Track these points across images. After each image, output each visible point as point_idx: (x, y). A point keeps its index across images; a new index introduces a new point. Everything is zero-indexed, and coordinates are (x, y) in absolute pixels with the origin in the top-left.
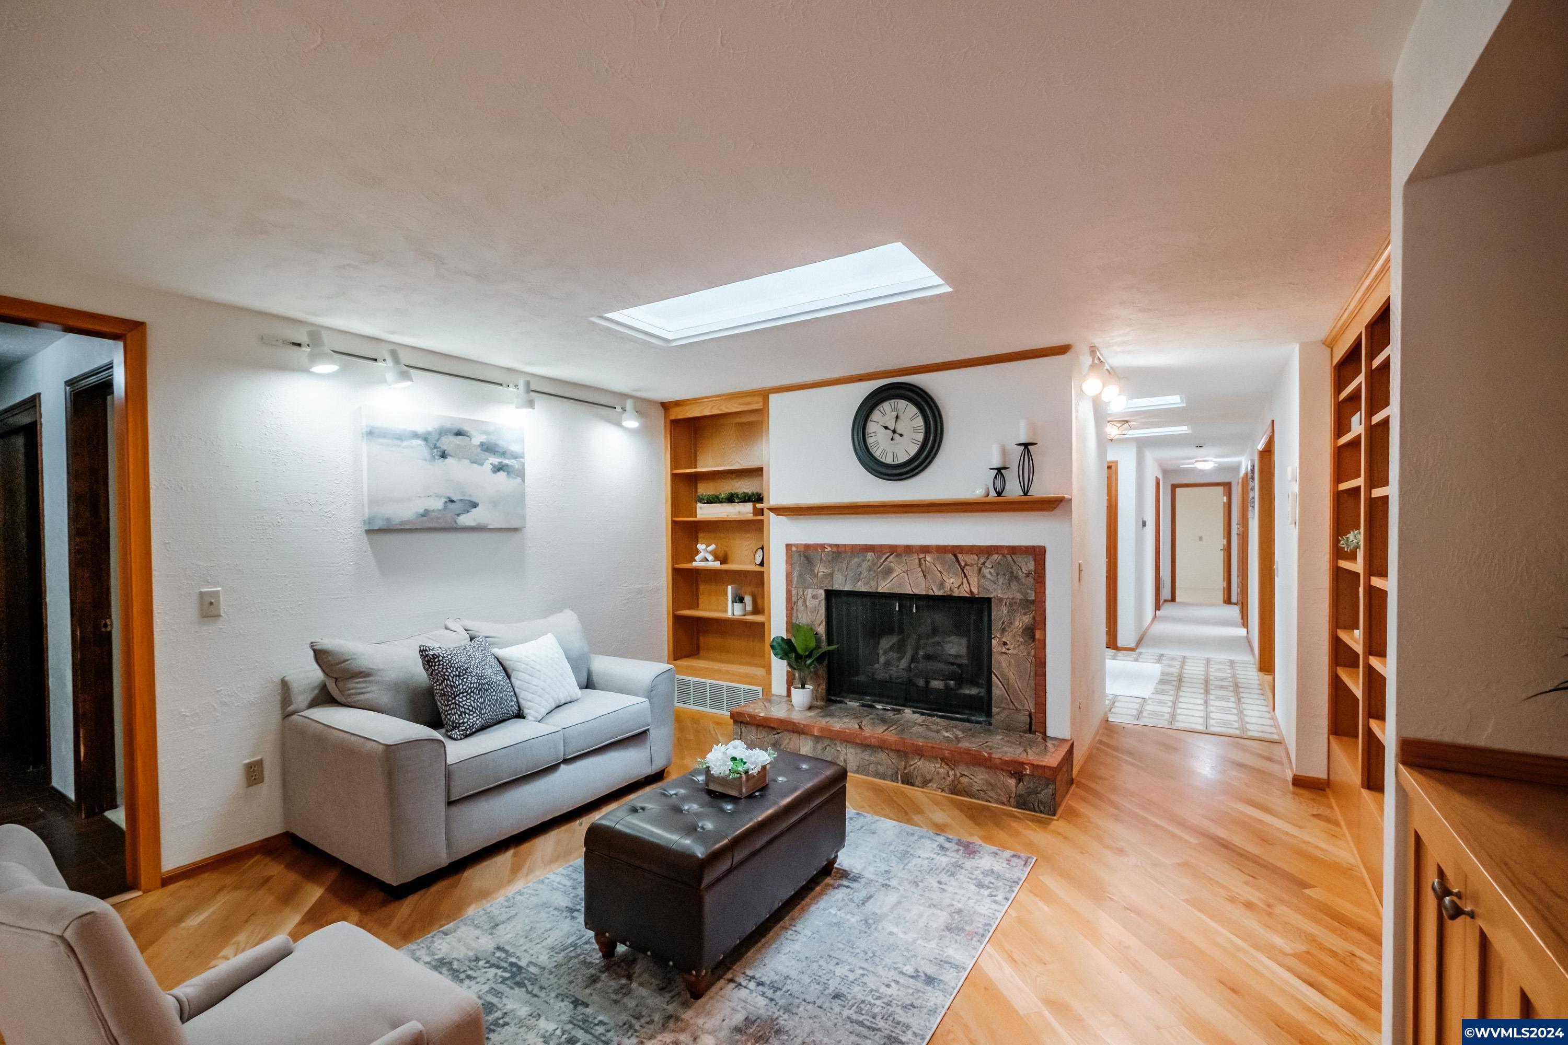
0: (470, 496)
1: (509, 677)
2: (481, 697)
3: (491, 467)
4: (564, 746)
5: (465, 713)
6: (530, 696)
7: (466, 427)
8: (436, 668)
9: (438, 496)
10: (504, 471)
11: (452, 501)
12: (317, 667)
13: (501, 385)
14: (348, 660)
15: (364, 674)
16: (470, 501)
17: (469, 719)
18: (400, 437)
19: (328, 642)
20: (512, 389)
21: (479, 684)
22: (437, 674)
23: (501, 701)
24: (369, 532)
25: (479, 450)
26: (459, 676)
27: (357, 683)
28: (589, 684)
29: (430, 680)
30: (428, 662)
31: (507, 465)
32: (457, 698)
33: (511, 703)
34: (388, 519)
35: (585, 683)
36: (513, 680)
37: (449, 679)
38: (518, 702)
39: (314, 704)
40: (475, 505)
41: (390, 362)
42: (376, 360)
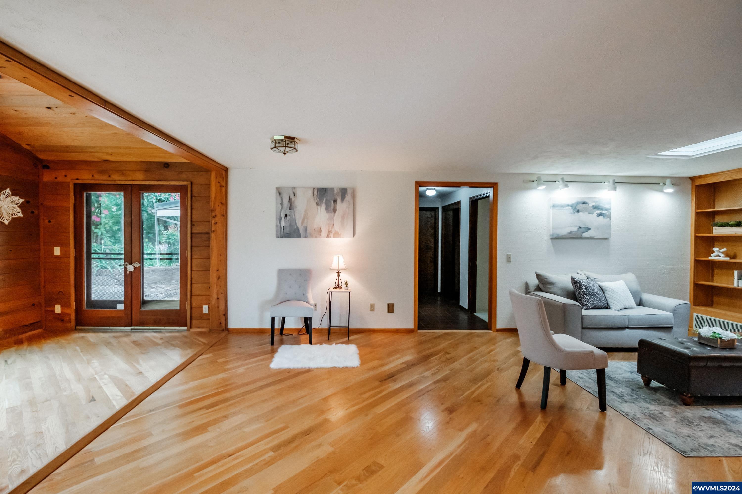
0: (588, 226)
1: (604, 293)
2: (593, 297)
3: (597, 214)
4: (628, 322)
5: (587, 301)
6: (613, 301)
7: (587, 201)
8: (577, 284)
9: (575, 226)
10: (602, 216)
11: (581, 228)
12: (537, 280)
13: (602, 182)
14: (546, 278)
15: (552, 283)
16: (588, 228)
17: (589, 304)
18: (563, 206)
19: (540, 272)
20: (606, 183)
21: (593, 292)
22: (577, 287)
23: (601, 300)
24: (552, 239)
25: (592, 208)
26: (585, 288)
27: (550, 286)
28: (640, 303)
29: (574, 288)
30: (574, 282)
31: (603, 214)
32: (584, 296)
33: (605, 302)
34: (558, 234)
35: (638, 303)
36: (606, 294)
37: (581, 289)
38: (607, 303)
39: (536, 290)
40: (589, 229)
41: (561, 182)
42: (555, 181)
